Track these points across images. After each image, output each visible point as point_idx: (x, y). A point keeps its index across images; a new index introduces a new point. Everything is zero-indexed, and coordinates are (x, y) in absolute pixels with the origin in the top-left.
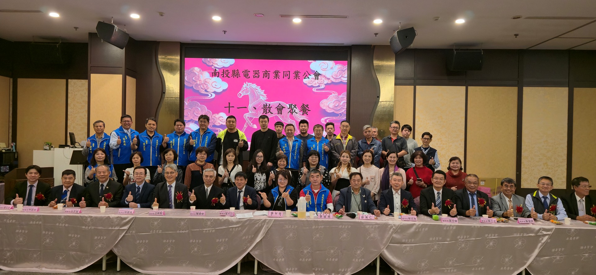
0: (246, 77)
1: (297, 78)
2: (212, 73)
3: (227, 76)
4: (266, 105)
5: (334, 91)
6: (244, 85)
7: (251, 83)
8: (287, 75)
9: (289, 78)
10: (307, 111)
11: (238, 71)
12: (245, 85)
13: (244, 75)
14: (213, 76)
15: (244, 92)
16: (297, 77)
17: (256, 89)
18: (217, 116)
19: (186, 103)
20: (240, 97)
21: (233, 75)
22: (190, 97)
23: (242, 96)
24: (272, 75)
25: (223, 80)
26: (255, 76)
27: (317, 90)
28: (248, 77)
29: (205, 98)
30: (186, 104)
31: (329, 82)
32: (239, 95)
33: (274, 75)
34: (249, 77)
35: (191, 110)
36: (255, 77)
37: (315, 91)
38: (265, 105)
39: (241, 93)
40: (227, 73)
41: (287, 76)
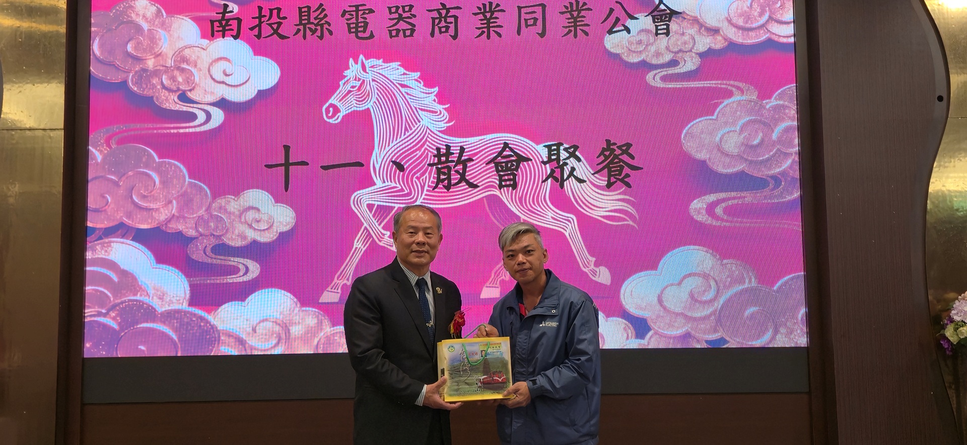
0: (357, 32)
1: (579, 32)
2: (212, 22)
3: (276, 32)
4: (448, 153)
5: (740, 81)
6: (348, 68)
7: (379, 58)
8: (536, 19)
9: (542, 35)
10: (626, 170)
11: (324, 10)
12: (353, 70)
13: (349, 29)
14: (213, 36)
15: (352, 99)
16: (575, 26)
17: (403, 86)
18: (233, 204)
19: (97, 153)
20: (331, 121)
21: (301, 27)
22: (115, 128)
23: (341, 115)
24: (469, 24)
25: (257, 52)
26: (398, 31)
27: (664, 79)
28: (367, 35)
29: (182, 131)
30: (95, 158)
31: (718, 43)
32: (327, 111)
33: (477, 21)
34: (372, 36)
35: (116, 184)
36: (397, 35)
37: (659, 84)
38: (443, 151)
39: (338, 104)
40: (275, 19)
41: (535, 24)
